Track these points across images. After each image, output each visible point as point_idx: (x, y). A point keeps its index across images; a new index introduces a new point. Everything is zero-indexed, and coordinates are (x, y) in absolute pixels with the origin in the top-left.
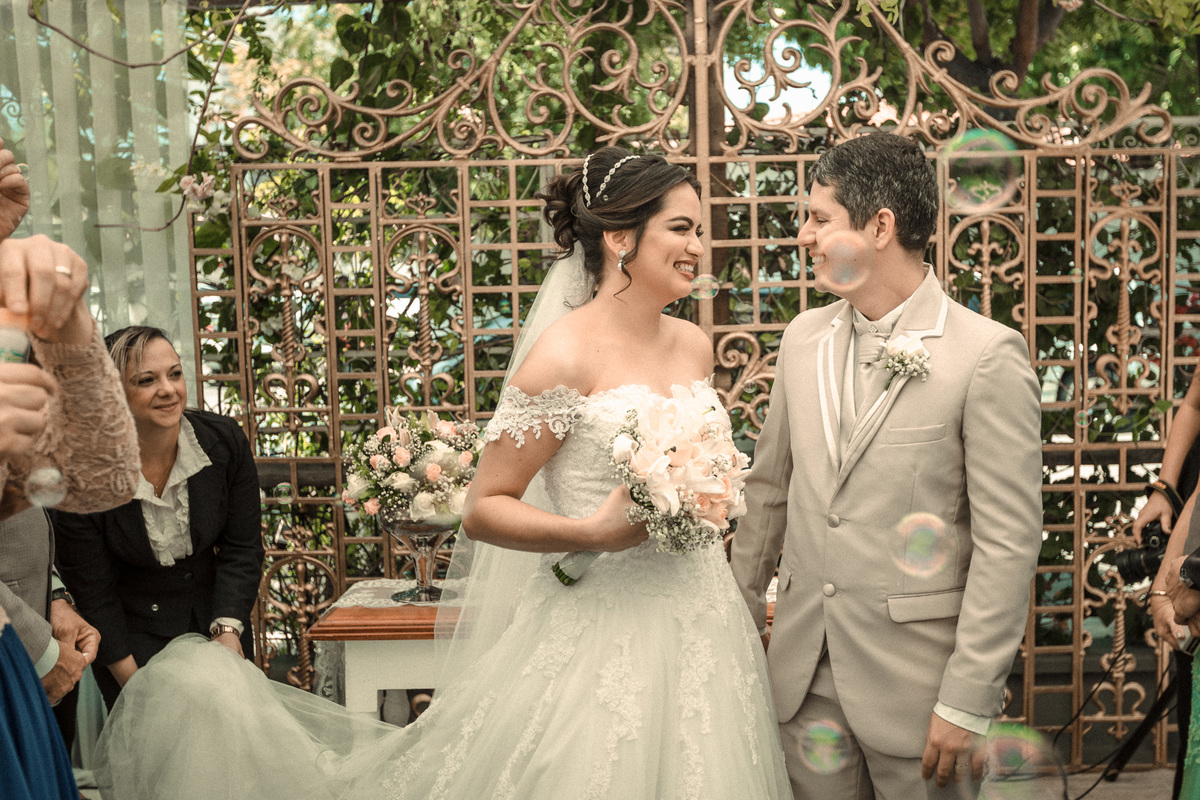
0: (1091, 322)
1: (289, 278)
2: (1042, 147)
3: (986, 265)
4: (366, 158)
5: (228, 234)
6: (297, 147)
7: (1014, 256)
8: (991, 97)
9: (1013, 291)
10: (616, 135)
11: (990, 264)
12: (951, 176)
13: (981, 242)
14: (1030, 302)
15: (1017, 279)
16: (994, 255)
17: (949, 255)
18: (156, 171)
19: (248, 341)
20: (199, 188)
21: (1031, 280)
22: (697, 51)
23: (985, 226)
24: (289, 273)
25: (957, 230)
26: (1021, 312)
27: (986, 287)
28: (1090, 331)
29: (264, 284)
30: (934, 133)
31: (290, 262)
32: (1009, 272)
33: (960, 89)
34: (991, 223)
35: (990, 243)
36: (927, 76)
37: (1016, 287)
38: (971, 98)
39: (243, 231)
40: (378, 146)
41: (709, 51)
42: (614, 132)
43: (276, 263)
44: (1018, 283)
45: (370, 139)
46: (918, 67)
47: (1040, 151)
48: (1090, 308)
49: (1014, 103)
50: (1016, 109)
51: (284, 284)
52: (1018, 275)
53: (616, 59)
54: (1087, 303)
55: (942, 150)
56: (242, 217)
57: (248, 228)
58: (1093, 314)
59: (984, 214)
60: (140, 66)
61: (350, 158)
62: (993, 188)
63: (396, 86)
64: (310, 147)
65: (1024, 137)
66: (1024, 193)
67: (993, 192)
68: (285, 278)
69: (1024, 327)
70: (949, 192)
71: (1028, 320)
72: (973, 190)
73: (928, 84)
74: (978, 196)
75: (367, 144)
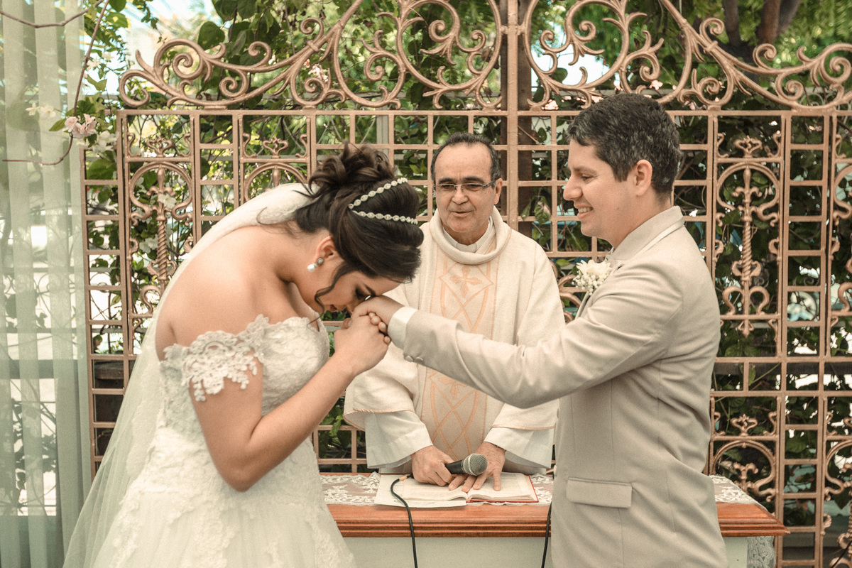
0: (835, 254)
1: (163, 205)
2: (796, 108)
3: (747, 205)
4: (230, 107)
5: (115, 169)
6: (173, 96)
7: (770, 198)
8: (756, 66)
9: (769, 228)
10: (440, 91)
11: (751, 205)
12: (719, 131)
13: (744, 187)
14: (784, 238)
15: (773, 218)
16: (754, 197)
17: (717, 197)
18: (50, 113)
19: (129, 257)
20: (82, 127)
21: (785, 219)
22: (509, 22)
23: (748, 173)
24: (164, 201)
25: (724, 175)
26: (776, 245)
27: (747, 224)
28: (833, 262)
29: (143, 211)
30: (707, 95)
31: (165, 193)
32: (766, 212)
33: (729, 59)
34: (753, 171)
35: (751, 187)
36: (701, 46)
37: (772, 224)
38: (736, 66)
39: (126, 165)
40: (240, 97)
41: (520, 23)
42: (439, 89)
43: (154, 193)
44: (774, 221)
45: (233, 91)
46: (693, 39)
47: (794, 112)
48: (833, 243)
49: (773, 71)
50: (774, 77)
51: (160, 211)
52: (774, 215)
53: (441, 28)
54: (831, 239)
55: (714, 109)
56: (126, 154)
57: (130, 163)
58: (836, 248)
59: (747, 162)
60: (43, 26)
61: (217, 107)
62: (754, 141)
63: (256, 47)
64: (183, 97)
65: (781, 99)
66: (781, 146)
67: (754, 145)
68: (160, 206)
69: (779, 258)
70: (717, 144)
71: (782, 252)
72: (737, 143)
73: (702, 53)
74: (742, 148)
75: (231, 95)
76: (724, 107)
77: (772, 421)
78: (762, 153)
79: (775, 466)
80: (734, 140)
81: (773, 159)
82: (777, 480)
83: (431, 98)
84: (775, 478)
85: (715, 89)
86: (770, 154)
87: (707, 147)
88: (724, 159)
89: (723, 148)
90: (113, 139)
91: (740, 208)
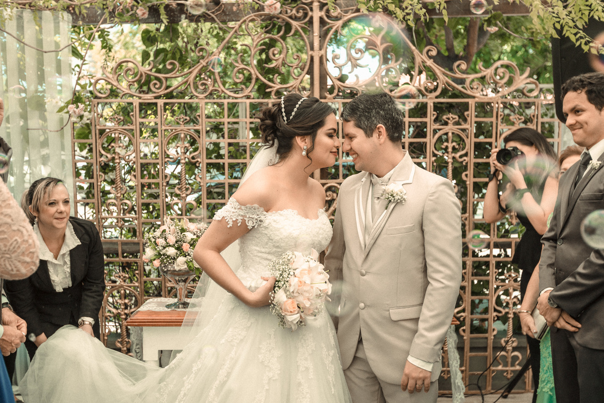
1: (119, 154)
2: (477, 97)
3: (450, 153)
4: (156, 98)
5: (90, 133)
6: (124, 92)
7: (463, 149)
8: (455, 73)
9: (462, 166)
10: (275, 88)
11: (452, 153)
12: (434, 111)
13: (448, 142)
14: (470, 171)
15: (465, 160)
16: (454, 148)
17: (433, 148)
18: (57, 102)
19: (99, 184)
20: (77, 111)
21: (471, 160)
22: (315, 49)
23: (450, 134)
24: (119, 152)
25: (437, 136)
26: (466, 175)
27: (450, 164)
29: (107, 157)
31: (120, 147)
32: (461, 157)
33: (440, 70)
34: (453, 133)
35: (452, 142)
36: (423, 62)
37: (464, 164)
38: (444, 74)
39: (97, 131)
40: (162, 92)
41: (320, 49)
43: (113, 147)
44: (465, 162)
45: (158, 89)
46: (419, 58)
47: (477, 100)
49: (464, 76)
50: (465, 79)
51: (117, 157)
52: (465, 158)
53: (276, 52)
55: (430, 98)
56: (97, 125)
57: (99, 130)
60: (49, 52)
61: (148, 98)
62: (454, 116)
63: (171, 64)
64: (129, 92)
65: (469, 92)
66: (469, 119)
67: (453, 119)
68: (117, 154)
69: (468, 183)
70: (433, 118)
71: (470, 179)
72: (444, 117)
73: (424, 66)
74: (447, 120)
75: (157, 91)
76: (437, 97)
78: (457, 123)
79: (466, 300)
80: (442, 116)
81: (464, 126)
82: (467, 308)
83: (270, 92)
84: (465, 307)
85: (432, 87)
86: (463, 123)
87: (427, 120)
88: (437, 126)
89: (436, 120)
90: (90, 116)
91: (446, 154)
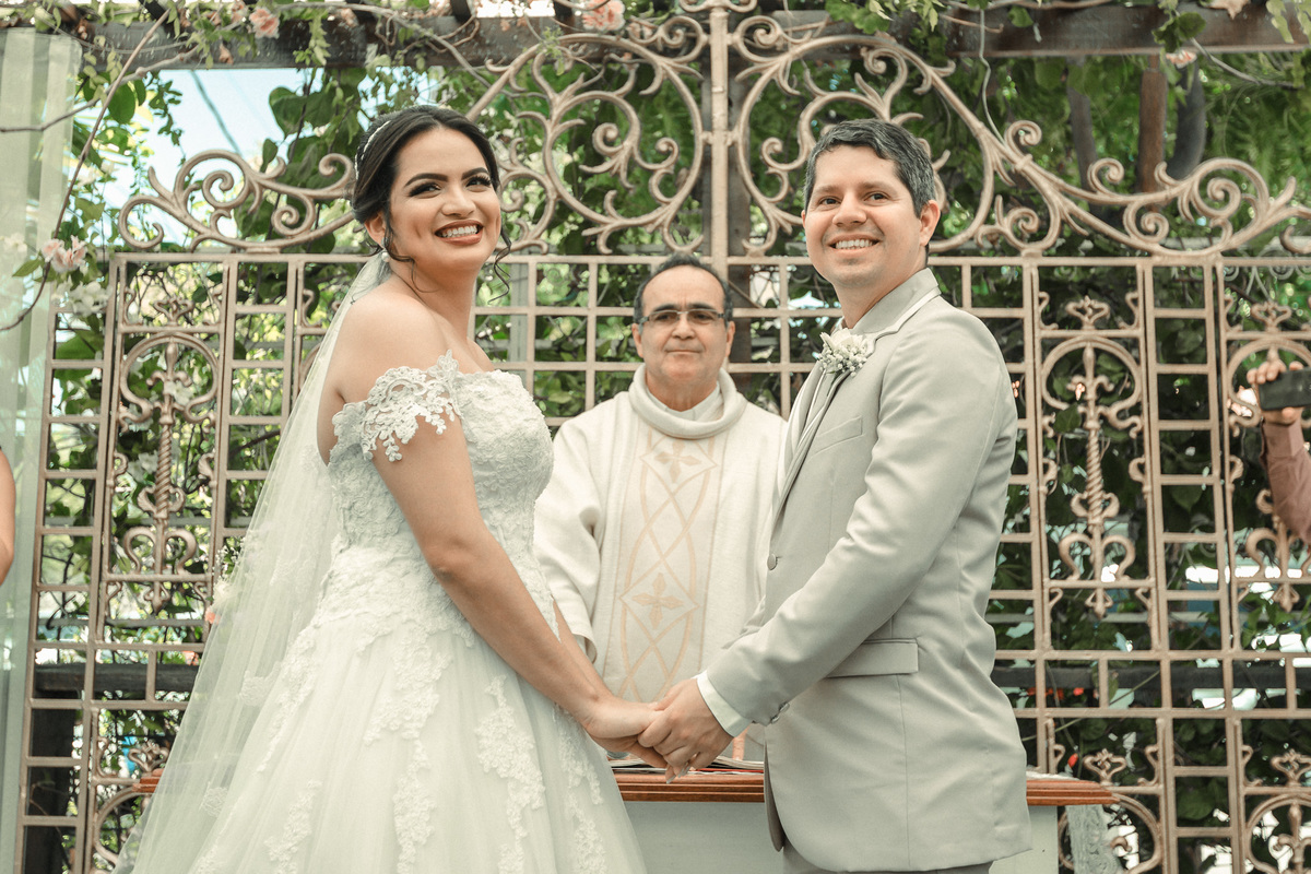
0: (1236, 482)
1: (172, 399)
2: (1159, 254)
3: (1092, 404)
4: (284, 250)
6: (199, 233)
7: (1128, 393)
8: (1094, 192)
9: (1129, 442)
10: (608, 228)
11: (1097, 403)
12: (1041, 290)
13: (1084, 375)
14: (1152, 456)
15: (1134, 425)
16: (1100, 390)
17: (1043, 391)
19: (110, 482)
20: (66, 254)
21: (1152, 426)
22: (715, 126)
23: (1089, 354)
24: (174, 393)
25: (1053, 357)
26: (1141, 468)
27: (1093, 433)
28: (1235, 494)
29: (140, 410)
30: (1019, 235)
31: (176, 380)
32: (1121, 415)
33: (1051, 181)
34: (1098, 352)
35: (1096, 376)
36: (1007, 161)
37: (1133, 434)
38: (1067, 194)
39: (119, 338)
40: (301, 235)
41: (730, 126)
42: (605, 224)
43: (158, 380)
44: (1135, 430)
45: (292, 227)
46: (995, 151)
47: (1157, 260)
48: (1232, 465)
49: (1120, 198)
50: (1123, 208)
51: (165, 408)
52: (1134, 419)
53: (612, 134)
54: (1228, 458)
55: (1030, 255)
56: (120, 320)
57: (126, 335)
58: (1238, 472)
59: (1087, 338)
60: (13, 130)
61: (266, 250)
62: (1097, 305)
63: (333, 163)
64: (215, 234)
65: (1136, 240)
66: (1138, 312)
67: (1097, 311)
68: (167, 400)
69: (1147, 488)
70: (1039, 309)
71: (1152, 480)
72: (1071, 307)
73: (1009, 173)
74: (1078, 314)
75: (289, 232)
76: (1047, 253)
77: (1151, 759)
78: (1109, 323)
79: (1161, 839)
80: (1066, 304)
81: (1127, 332)
82: (1165, 863)
83: (595, 237)
84: (1162, 860)
85: (1033, 225)
86: (1122, 324)
87: (1023, 313)
88: (1052, 331)
89: (1048, 318)
90: (103, 297)
91: (1081, 409)
